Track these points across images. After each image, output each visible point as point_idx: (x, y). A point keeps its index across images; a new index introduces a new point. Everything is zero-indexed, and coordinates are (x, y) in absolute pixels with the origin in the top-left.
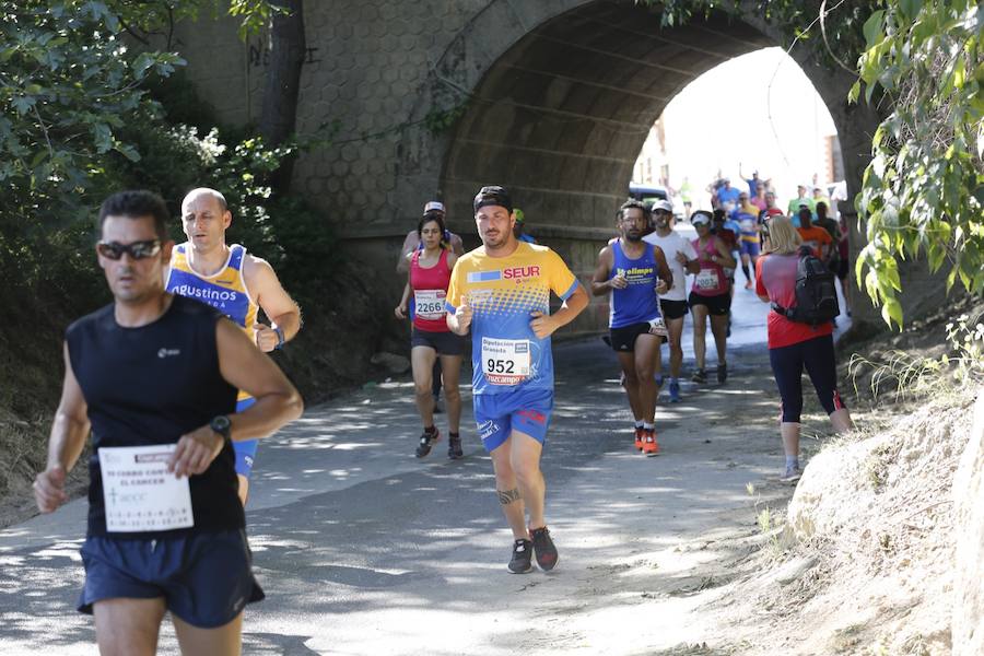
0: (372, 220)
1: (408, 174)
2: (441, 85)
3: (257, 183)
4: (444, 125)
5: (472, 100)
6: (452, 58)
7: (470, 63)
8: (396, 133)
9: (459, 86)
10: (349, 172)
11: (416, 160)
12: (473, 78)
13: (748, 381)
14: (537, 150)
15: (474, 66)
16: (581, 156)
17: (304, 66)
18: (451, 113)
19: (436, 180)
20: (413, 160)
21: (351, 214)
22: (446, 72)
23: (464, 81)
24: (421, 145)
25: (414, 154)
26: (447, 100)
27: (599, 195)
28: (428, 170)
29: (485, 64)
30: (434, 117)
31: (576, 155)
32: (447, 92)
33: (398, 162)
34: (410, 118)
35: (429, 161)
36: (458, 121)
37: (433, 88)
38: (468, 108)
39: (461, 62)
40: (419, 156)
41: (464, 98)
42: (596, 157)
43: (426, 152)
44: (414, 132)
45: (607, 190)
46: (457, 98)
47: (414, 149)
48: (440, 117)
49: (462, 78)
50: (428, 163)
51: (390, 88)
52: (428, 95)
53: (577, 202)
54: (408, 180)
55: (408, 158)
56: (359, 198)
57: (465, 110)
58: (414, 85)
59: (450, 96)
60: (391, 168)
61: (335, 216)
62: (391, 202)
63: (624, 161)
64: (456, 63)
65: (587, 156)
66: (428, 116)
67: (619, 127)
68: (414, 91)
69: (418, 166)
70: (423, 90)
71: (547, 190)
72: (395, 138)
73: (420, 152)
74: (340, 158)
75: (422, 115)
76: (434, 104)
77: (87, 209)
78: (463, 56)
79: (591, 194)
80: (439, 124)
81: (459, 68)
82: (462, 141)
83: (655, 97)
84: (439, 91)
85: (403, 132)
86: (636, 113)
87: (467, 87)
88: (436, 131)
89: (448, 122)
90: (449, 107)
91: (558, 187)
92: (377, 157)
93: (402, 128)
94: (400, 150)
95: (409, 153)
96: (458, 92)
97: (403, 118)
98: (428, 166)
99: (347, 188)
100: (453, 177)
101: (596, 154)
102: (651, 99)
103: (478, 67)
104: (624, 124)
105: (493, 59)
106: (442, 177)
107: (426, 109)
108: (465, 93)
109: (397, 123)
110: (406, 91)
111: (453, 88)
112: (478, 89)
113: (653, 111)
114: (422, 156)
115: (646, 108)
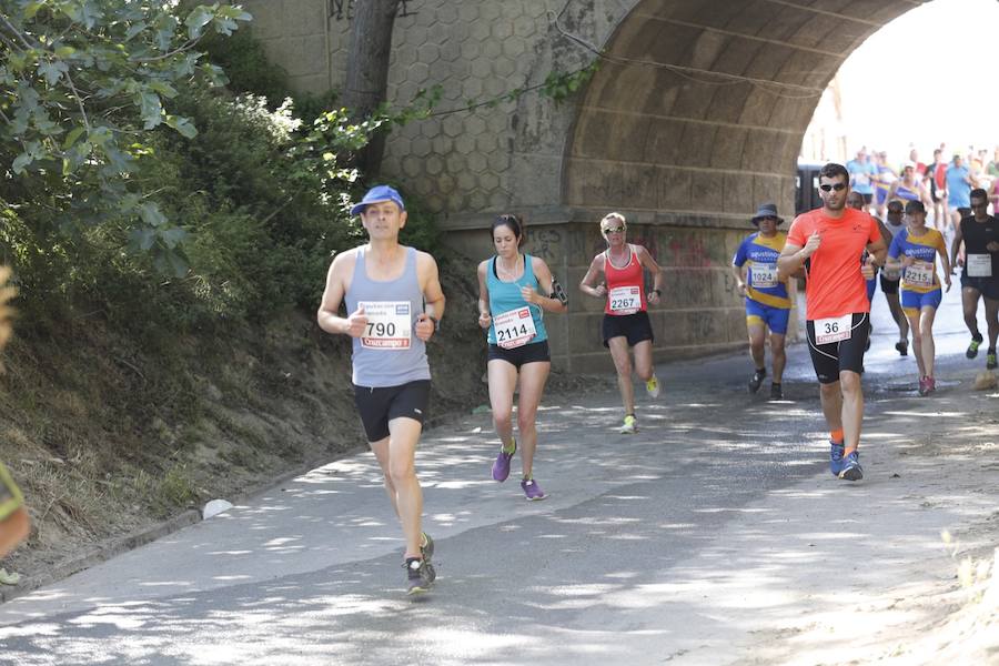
0: (483, 208)
1: (525, 152)
2: (564, 41)
3: (341, 163)
4: (568, 89)
5: (602, 59)
6: (577, 8)
7: (599, 14)
8: (509, 102)
9: (587, 42)
10: (454, 150)
11: (535, 134)
12: (604, 31)
13: (944, 401)
14: (684, 119)
15: (605, 18)
16: (737, 126)
17: (397, 21)
18: (577, 76)
19: (560, 158)
20: (531, 133)
21: (455, 201)
22: (570, 25)
23: (592, 36)
24: (542, 116)
25: (532, 127)
26: (572, 59)
27: (759, 174)
28: (550, 146)
29: (619, 15)
30: (557, 82)
31: (731, 126)
32: (569, 50)
33: (513, 137)
34: (526, 83)
35: (550, 133)
36: (586, 86)
37: (554, 47)
38: (597, 69)
39: (589, 13)
40: (538, 128)
41: (592, 57)
42: (756, 128)
43: (546, 124)
44: (532, 100)
45: (769, 169)
46: (584, 57)
47: (532, 120)
48: (563, 81)
49: (589, 32)
50: (550, 138)
51: (502, 45)
52: (549, 54)
53: (732, 183)
54: (525, 158)
55: (524, 133)
56: (466, 181)
57: (594, 72)
58: (532, 41)
59: (576, 54)
60: (504, 143)
61: (436, 204)
62: (504, 184)
63: (790, 131)
64: (583, 14)
65: (745, 127)
66: (548, 81)
67: (783, 90)
68: (530, 49)
69: (537, 140)
70: (542, 48)
71: (695, 169)
72: (508, 108)
73: (539, 123)
74: (442, 132)
75: (541, 78)
76: (556, 64)
77: (134, 197)
78: (591, 6)
79: (751, 173)
80: (563, 90)
81: (587, 19)
82: (591, 109)
83: (827, 53)
84: (560, 48)
85: (518, 100)
86: (804, 73)
87: (596, 44)
88: (559, 97)
89: (573, 87)
90: (576, 67)
91: (710, 166)
92: (487, 131)
93: (518, 94)
94: (515, 121)
95: (527, 125)
96: (586, 50)
97: (519, 82)
98: (549, 140)
99: (451, 169)
100: (580, 154)
101: (757, 124)
102: (824, 55)
103: (610, 19)
104: (791, 86)
105: (628, 10)
106: (567, 154)
107: (545, 72)
108: (594, 51)
109: (511, 89)
110: (521, 49)
111: (581, 46)
112: (610, 44)
113: (826, 69)
114: (542, 128)
115: (817, 66)
